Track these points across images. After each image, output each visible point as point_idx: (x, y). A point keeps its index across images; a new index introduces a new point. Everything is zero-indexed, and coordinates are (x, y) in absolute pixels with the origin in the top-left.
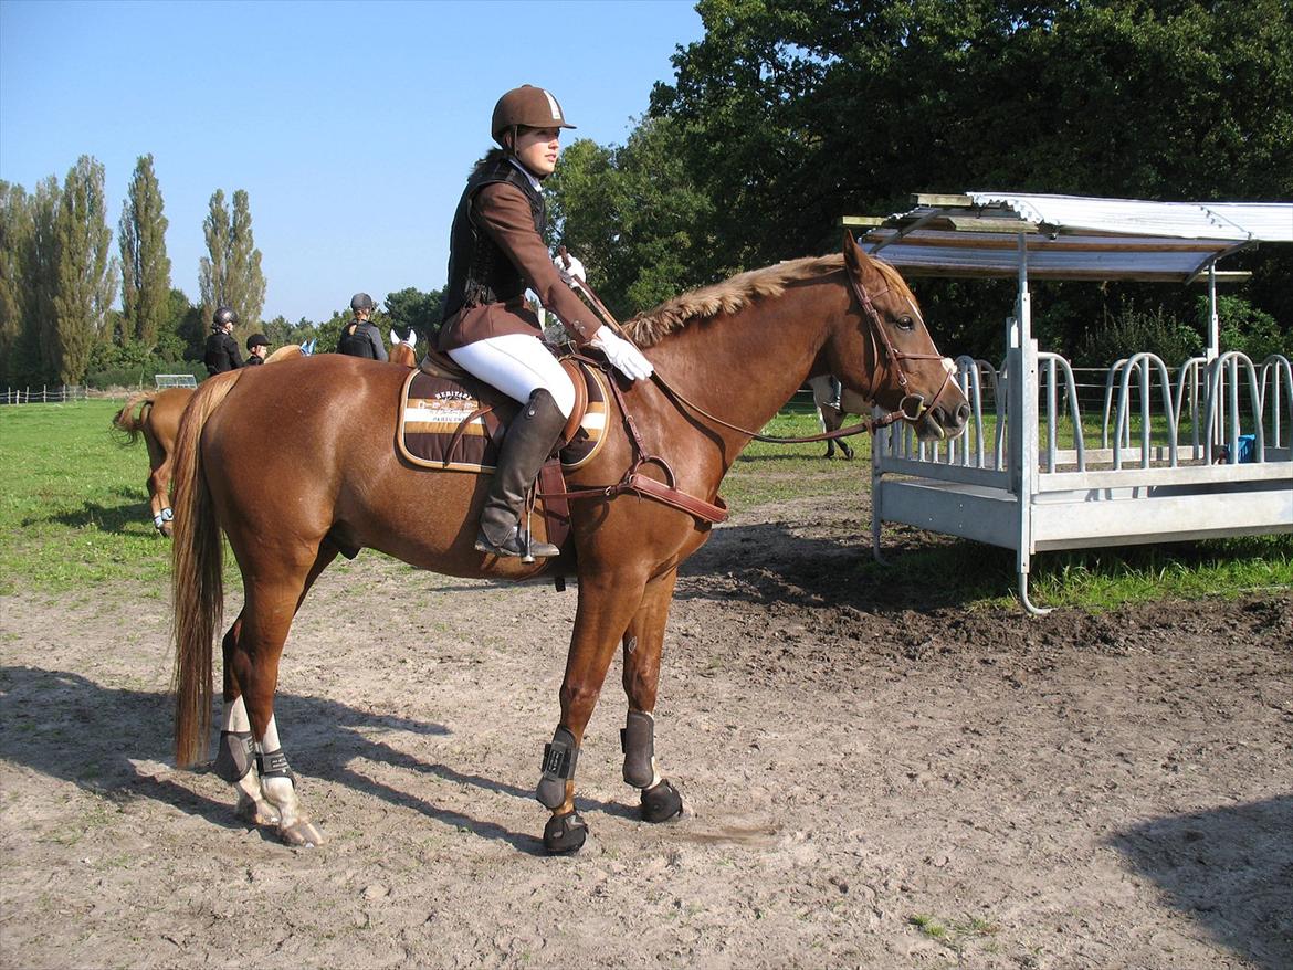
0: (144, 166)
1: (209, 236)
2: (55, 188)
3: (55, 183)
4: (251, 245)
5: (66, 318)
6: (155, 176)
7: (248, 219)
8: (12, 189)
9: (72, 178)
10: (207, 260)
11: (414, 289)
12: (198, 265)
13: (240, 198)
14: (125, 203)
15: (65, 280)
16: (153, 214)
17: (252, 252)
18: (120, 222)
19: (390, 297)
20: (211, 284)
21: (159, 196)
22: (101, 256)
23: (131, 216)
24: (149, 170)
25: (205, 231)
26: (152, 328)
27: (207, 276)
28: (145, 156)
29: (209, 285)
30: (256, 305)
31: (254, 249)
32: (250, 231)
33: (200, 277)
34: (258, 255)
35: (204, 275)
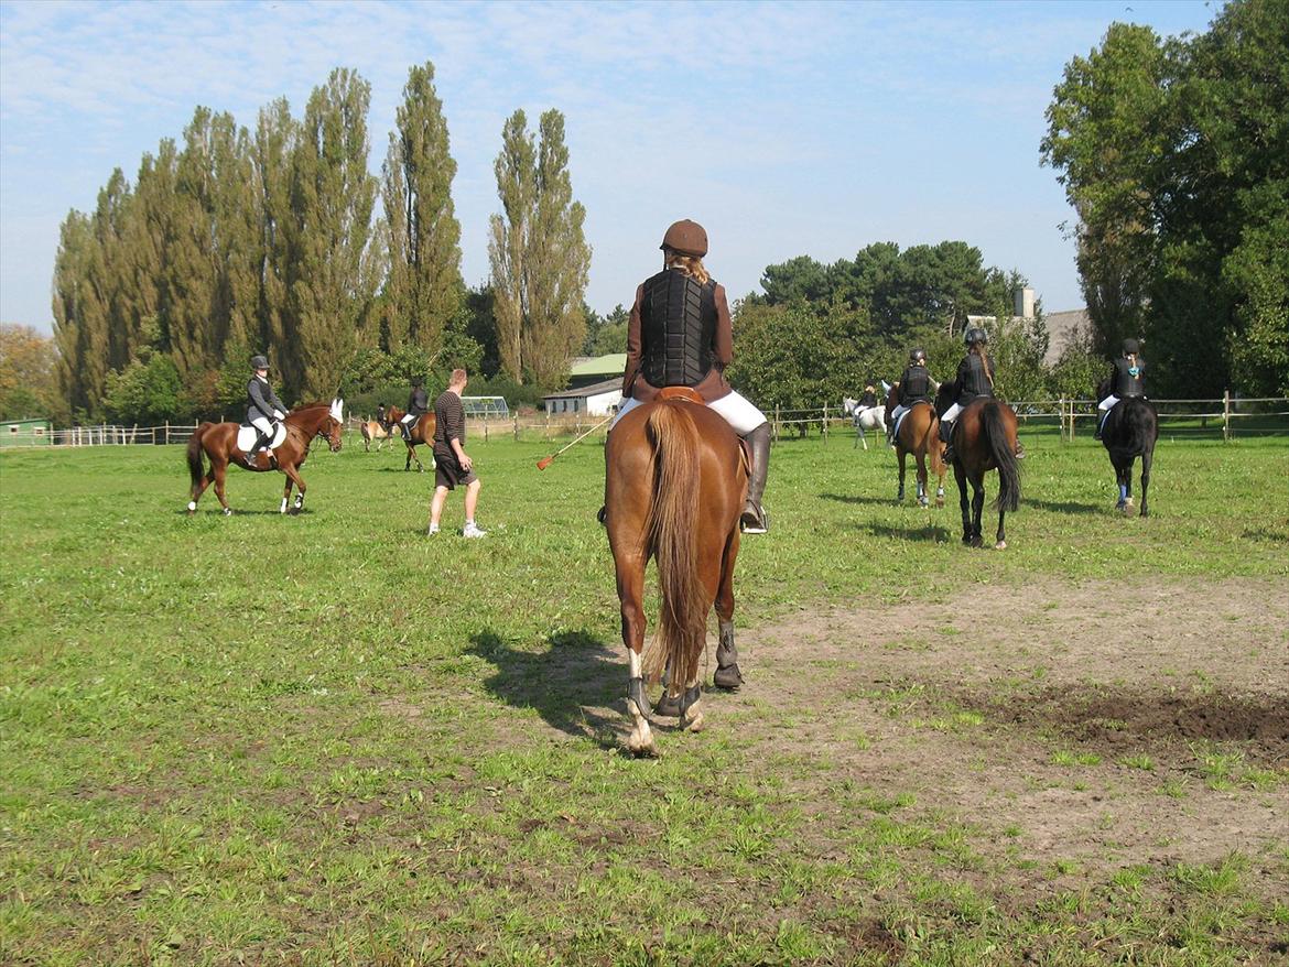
0: (420, 82)
1: (504, 181)
2: (285, 117)
3: (286, 108)
4: (569, 196)
5: (313, 313)
6: (438, 96)
7: (564, 156)
8: (215, 119)
9: (317, 102)
10: (501, 219)
11: (807, 259)
12: (487, 227)
13: (552, 125)
14: (392, 138)
15: (310, 256)
16: (433, 153)
17: (569, 206)
18: (384, 166)
19: (770, 272)
20: (507, 257)
21: (444, 125)
22: (363, 220)
23: (399, 157)
24: (428, 86)
25: (498, 175)
26: (433, 327)
27: (499, 245)
28: (422, 65)
29: (502, 256)
30: (575, 286)
31: (573, 201)
32: (566, 175)
33: (491, 245)
34: (579, 211)
35: (495, 243)
